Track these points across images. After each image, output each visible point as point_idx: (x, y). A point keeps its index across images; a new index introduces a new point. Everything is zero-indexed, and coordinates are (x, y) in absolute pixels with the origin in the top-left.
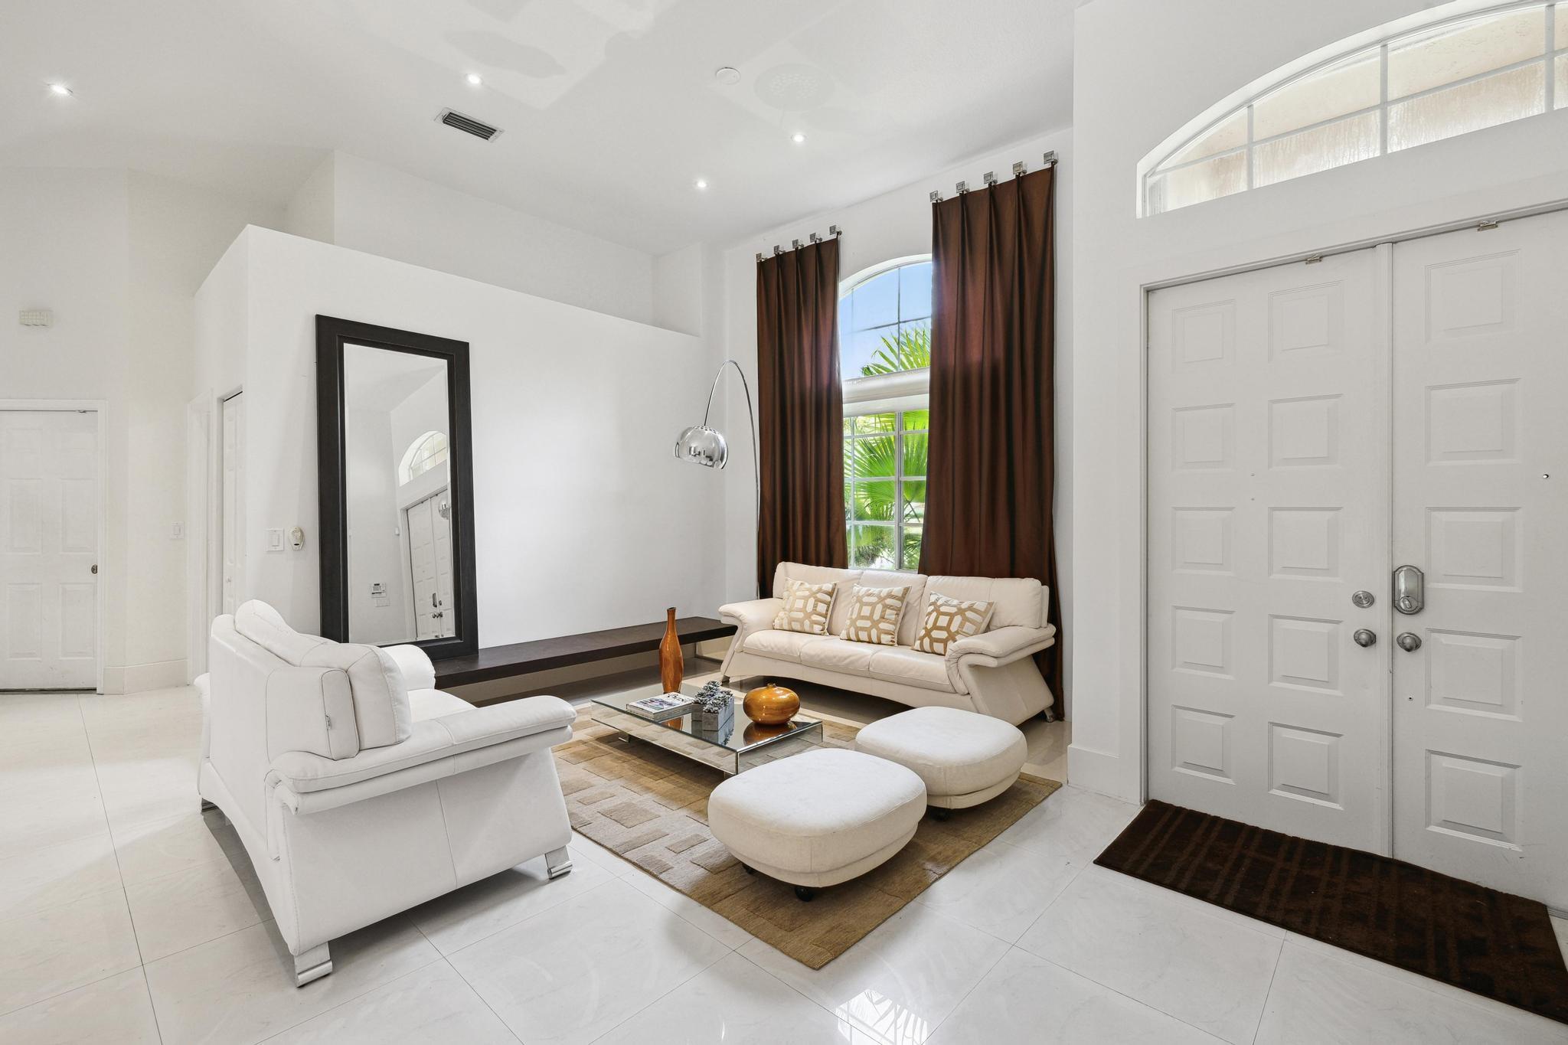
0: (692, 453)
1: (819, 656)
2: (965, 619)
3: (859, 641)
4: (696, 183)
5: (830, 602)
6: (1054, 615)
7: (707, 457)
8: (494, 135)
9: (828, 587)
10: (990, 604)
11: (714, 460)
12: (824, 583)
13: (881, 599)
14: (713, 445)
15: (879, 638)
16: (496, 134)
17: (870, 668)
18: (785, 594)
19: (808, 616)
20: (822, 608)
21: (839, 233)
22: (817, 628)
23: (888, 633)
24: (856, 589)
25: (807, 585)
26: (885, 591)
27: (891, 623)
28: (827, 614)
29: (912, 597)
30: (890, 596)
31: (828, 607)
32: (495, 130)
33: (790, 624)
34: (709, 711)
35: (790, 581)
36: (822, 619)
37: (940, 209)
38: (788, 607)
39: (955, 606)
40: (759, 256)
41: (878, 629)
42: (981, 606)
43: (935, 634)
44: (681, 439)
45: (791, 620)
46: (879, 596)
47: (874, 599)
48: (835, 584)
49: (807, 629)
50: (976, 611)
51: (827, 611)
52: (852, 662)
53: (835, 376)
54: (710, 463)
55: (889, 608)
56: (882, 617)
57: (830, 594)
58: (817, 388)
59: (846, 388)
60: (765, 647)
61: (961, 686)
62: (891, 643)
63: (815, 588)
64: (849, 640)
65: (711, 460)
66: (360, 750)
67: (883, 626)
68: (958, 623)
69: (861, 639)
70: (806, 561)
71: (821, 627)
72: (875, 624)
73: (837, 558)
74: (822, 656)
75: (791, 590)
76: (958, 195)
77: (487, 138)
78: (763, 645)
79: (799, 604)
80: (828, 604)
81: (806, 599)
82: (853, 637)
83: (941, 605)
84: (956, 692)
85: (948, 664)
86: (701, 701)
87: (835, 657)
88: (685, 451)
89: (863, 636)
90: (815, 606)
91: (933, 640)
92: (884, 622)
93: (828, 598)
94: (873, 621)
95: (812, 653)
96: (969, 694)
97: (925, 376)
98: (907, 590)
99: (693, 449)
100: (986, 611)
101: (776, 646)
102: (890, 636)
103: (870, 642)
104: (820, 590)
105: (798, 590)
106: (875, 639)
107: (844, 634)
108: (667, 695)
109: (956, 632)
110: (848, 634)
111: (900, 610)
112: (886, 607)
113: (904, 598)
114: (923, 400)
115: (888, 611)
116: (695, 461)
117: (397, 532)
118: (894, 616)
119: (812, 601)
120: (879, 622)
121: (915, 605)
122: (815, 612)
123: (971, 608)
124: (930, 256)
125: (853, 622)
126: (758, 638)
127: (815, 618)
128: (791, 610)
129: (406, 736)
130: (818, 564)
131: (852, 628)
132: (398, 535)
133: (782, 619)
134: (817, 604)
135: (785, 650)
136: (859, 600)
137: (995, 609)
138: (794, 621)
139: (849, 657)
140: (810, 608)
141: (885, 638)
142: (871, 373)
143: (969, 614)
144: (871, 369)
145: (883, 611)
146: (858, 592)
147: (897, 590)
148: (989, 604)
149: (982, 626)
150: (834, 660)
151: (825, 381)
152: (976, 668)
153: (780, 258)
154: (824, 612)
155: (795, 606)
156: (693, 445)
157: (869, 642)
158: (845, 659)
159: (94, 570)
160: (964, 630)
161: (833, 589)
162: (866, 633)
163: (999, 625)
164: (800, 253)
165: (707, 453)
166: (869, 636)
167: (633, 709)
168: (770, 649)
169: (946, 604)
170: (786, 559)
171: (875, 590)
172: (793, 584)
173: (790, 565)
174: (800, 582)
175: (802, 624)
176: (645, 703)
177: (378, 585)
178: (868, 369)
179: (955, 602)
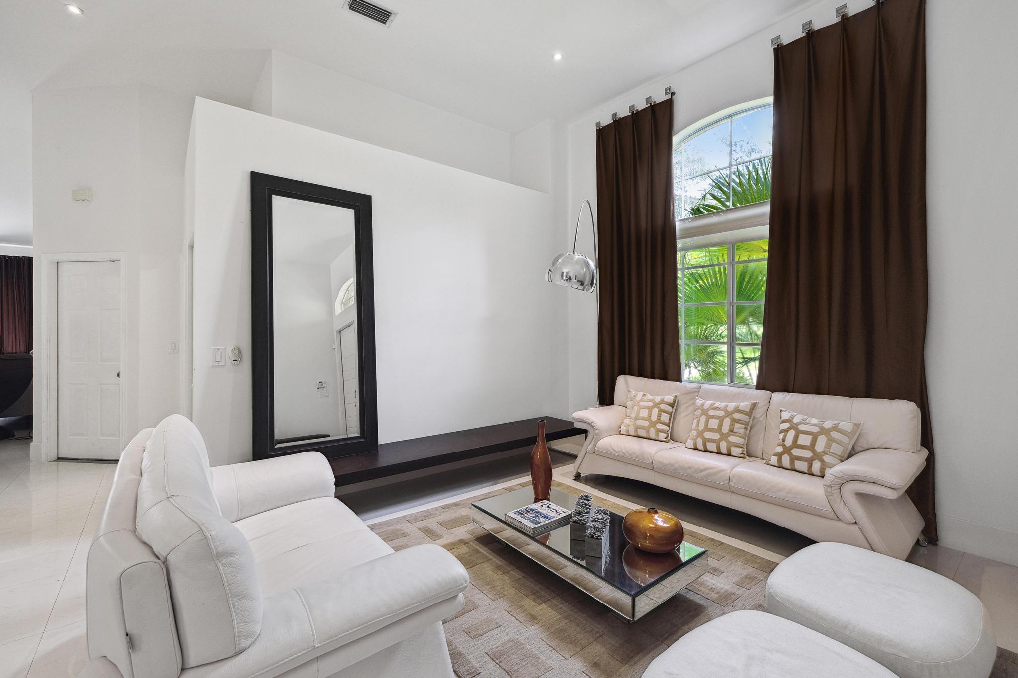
0: (564, 277)
1: (672, 465)
2: (831, 440)
3: (706, 451)
4: (552, 56)
5: (672, 412)
6: (927, 439)
7: (578, 281)
8: (390, 19)
9: (669, 399)
10: (857, 425)
11: (584, 285)
12: (666, 395)
13: (728, 414)
14: (584, 269)
15: (729, 450)
16: (391, 18)
17: (731, 483)
18: (629, 404)
19: (653, 424)
20: (665, 418)
21: (673, 94)
22: (662, 436)
23: (737, 446)
24: (699, 402)
25: (649, 397)
26: (731, 406)
27: (740, 437)
28: (669, 423)
29: (759, 413)
30: (737, 410)
31: (671, 417)
32: (390, 13)
33: (636, 430)
34: (592, 537)
35: (633, 393)
36: (666, 428)
37: (782, 54)
38: (633, 415)
39: (816, 425)
40: (598, 124)
41: (728, 442)
42: (847, 426)
43: (796, 452)
44: (553, 266)
45: (637, 427)
46: (725, 410)
47: (721, 413)
48: (676, 396)
49: (652, 436)
50: (841, 431)
51: (670, 420)
52: (709, 475)
53: (669, 215)
54: (581, 287)
55: (737, 422)
56: (731, 430)
57: (672, 405)
58: (652, 228)
59: (678, 225)
60: (617, 452)
61: (845, 514)
62: (742, 456)
63: (658, 399)
64: (696, 449)
65: (582, 284)
66: (183, 669)
67: (732, 439)
68: (824, 444)
69: (709, 449)
70: (641, 374)
71: (665, 435)
72: (724, 437)
73: (671, 371)
74: (676, 466)
75: (635, 401)
76: (804, 34)
77: (384, 22)
78: (615, 450)
79: (644, 413)
80: (670, 414)
81: (650, 409)
82: (700, 447)
83: (800, 423)
84: (838, 519)
85: (829, 490)
86: (580, 520)
87: (690, 468)
88: (558, 276)
89: (712, 447)
90: (659, 416)
91: (793, 459)
92: (733, 435)
93: (669, 409)
94: (722, 434)
95: (666, 462)
96: (856, 522)
97: (766, 209)
98: (754, 406)
99: (565, 274)
100: (853, 432)
101: (628, 452)
102: (741, 449)
103: (719, 453)
104: (662, 402)
105: (641, 400)
106: (724, 451)
107: (690, 443)
108: (539, 504)
109: (822, 452)
110: (695, 444)
111: (748, 425)
112: (734, 421)
113: (752, 413)
114: (765, 230)
115: (737, 425)
116: (566, 285)
117: (334, 347)
118: (742, 431)
119: (655, 411)
120: (728, 435)
121: (761, 419)
122: (659, 420)
123: (835, 428)
124: (771, 99)
125: (700, 434)
126: (609, 442)
127: (660, 426)
128: (636, 418)
129: (249, 641)
130: (653, 378)
131: (699, 438)
132: (335, 348)
133: (628, 424)
134: (661, 414)
135: (637, 457)
136: (705, 412)
137: (862, 430)
138: (640, 428)
139: (706, 469)
140: (654, 418)
141: (736, 451)
142: (702, 212)
143: (835, 434)
144: (702, 210)
145: (732, 425)
146: (703, 405)
147: (745, 405)
148: (855, 424)
149: (849, 447)
150: (689, 471)
151: (659, 221)
152: (862, 496)
153: (618, 123)
154: (667, 422)
155: (640, 415)
156: (565, 271)
157: (717, 453)
158: (702, 471)
159: (119, 375)
160: (831, 451)
161: (674, 401)
162: (714, 445)
163: (866, 446)
164: (636, 116)
165: (579, 278)
166: (718, 447)
167: (511, 520)
168: (621, 454)
169: (804, 422)
170: (623, 372)
171: (722, 405)
172: (636, 396)
173: (630, 378)
174: (642, 393)
175: (648, 432)
176: (521, 513)
177: (321, 382)
178: (698, 209)
179: (814, 421)
